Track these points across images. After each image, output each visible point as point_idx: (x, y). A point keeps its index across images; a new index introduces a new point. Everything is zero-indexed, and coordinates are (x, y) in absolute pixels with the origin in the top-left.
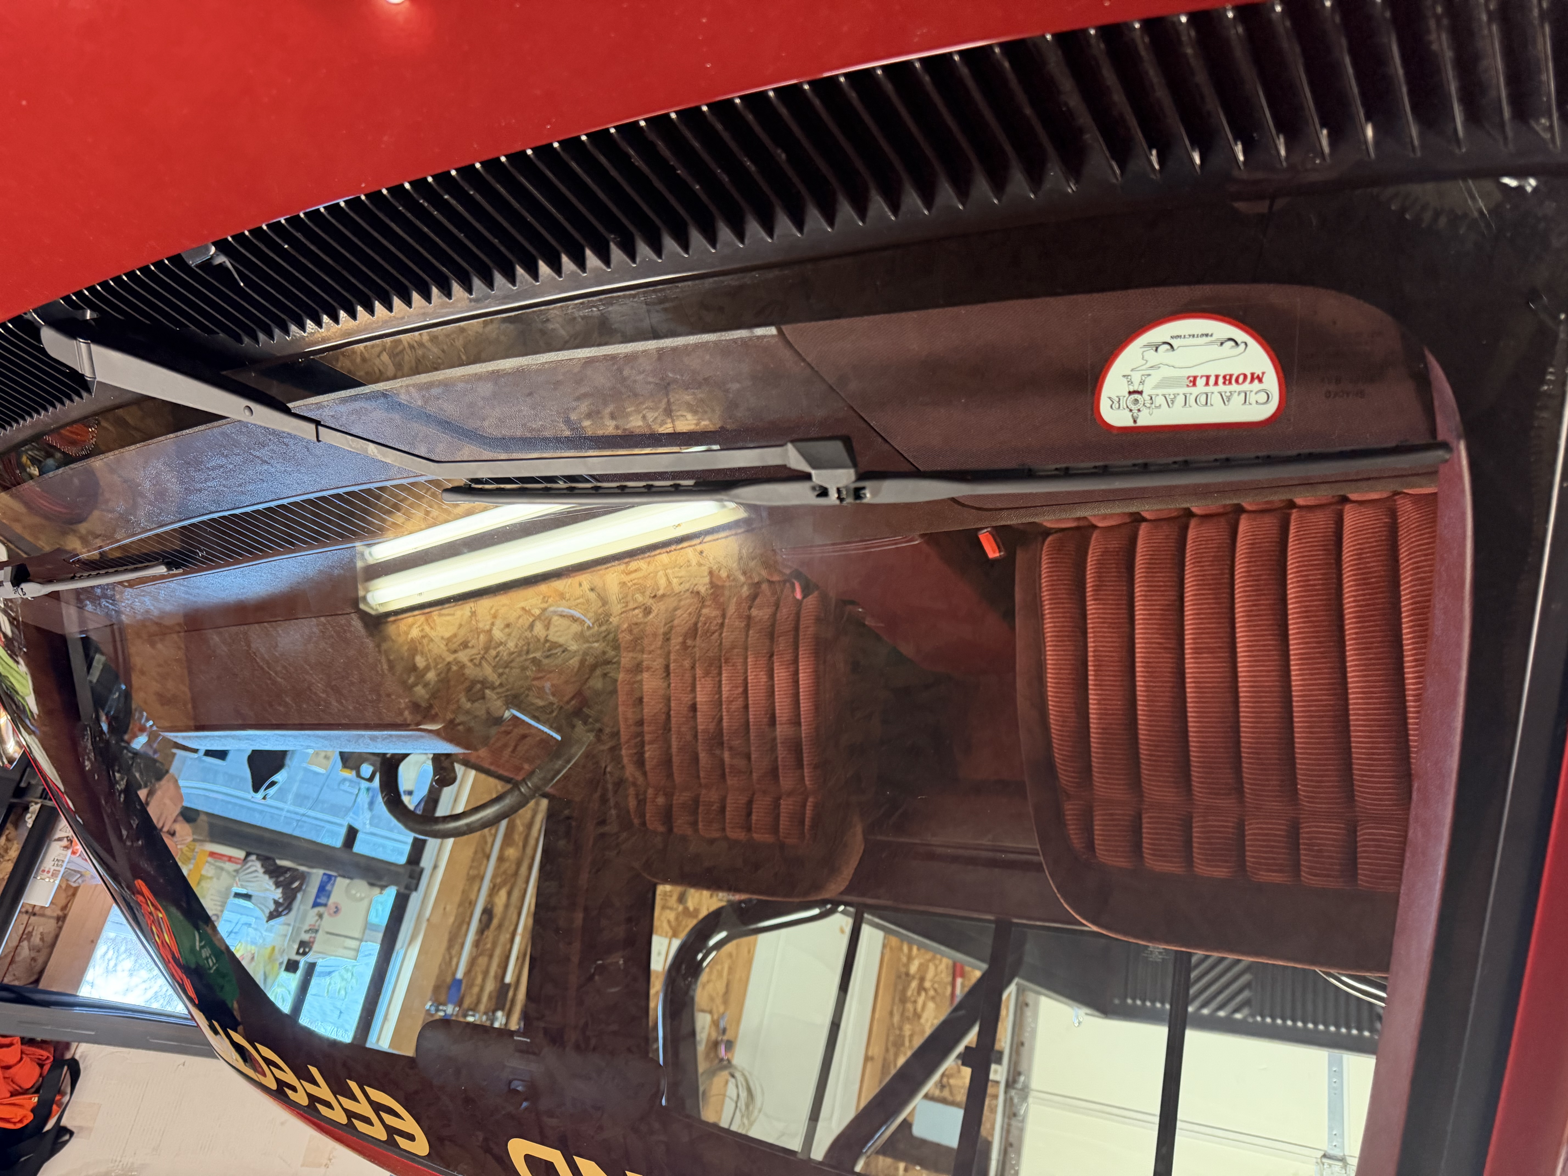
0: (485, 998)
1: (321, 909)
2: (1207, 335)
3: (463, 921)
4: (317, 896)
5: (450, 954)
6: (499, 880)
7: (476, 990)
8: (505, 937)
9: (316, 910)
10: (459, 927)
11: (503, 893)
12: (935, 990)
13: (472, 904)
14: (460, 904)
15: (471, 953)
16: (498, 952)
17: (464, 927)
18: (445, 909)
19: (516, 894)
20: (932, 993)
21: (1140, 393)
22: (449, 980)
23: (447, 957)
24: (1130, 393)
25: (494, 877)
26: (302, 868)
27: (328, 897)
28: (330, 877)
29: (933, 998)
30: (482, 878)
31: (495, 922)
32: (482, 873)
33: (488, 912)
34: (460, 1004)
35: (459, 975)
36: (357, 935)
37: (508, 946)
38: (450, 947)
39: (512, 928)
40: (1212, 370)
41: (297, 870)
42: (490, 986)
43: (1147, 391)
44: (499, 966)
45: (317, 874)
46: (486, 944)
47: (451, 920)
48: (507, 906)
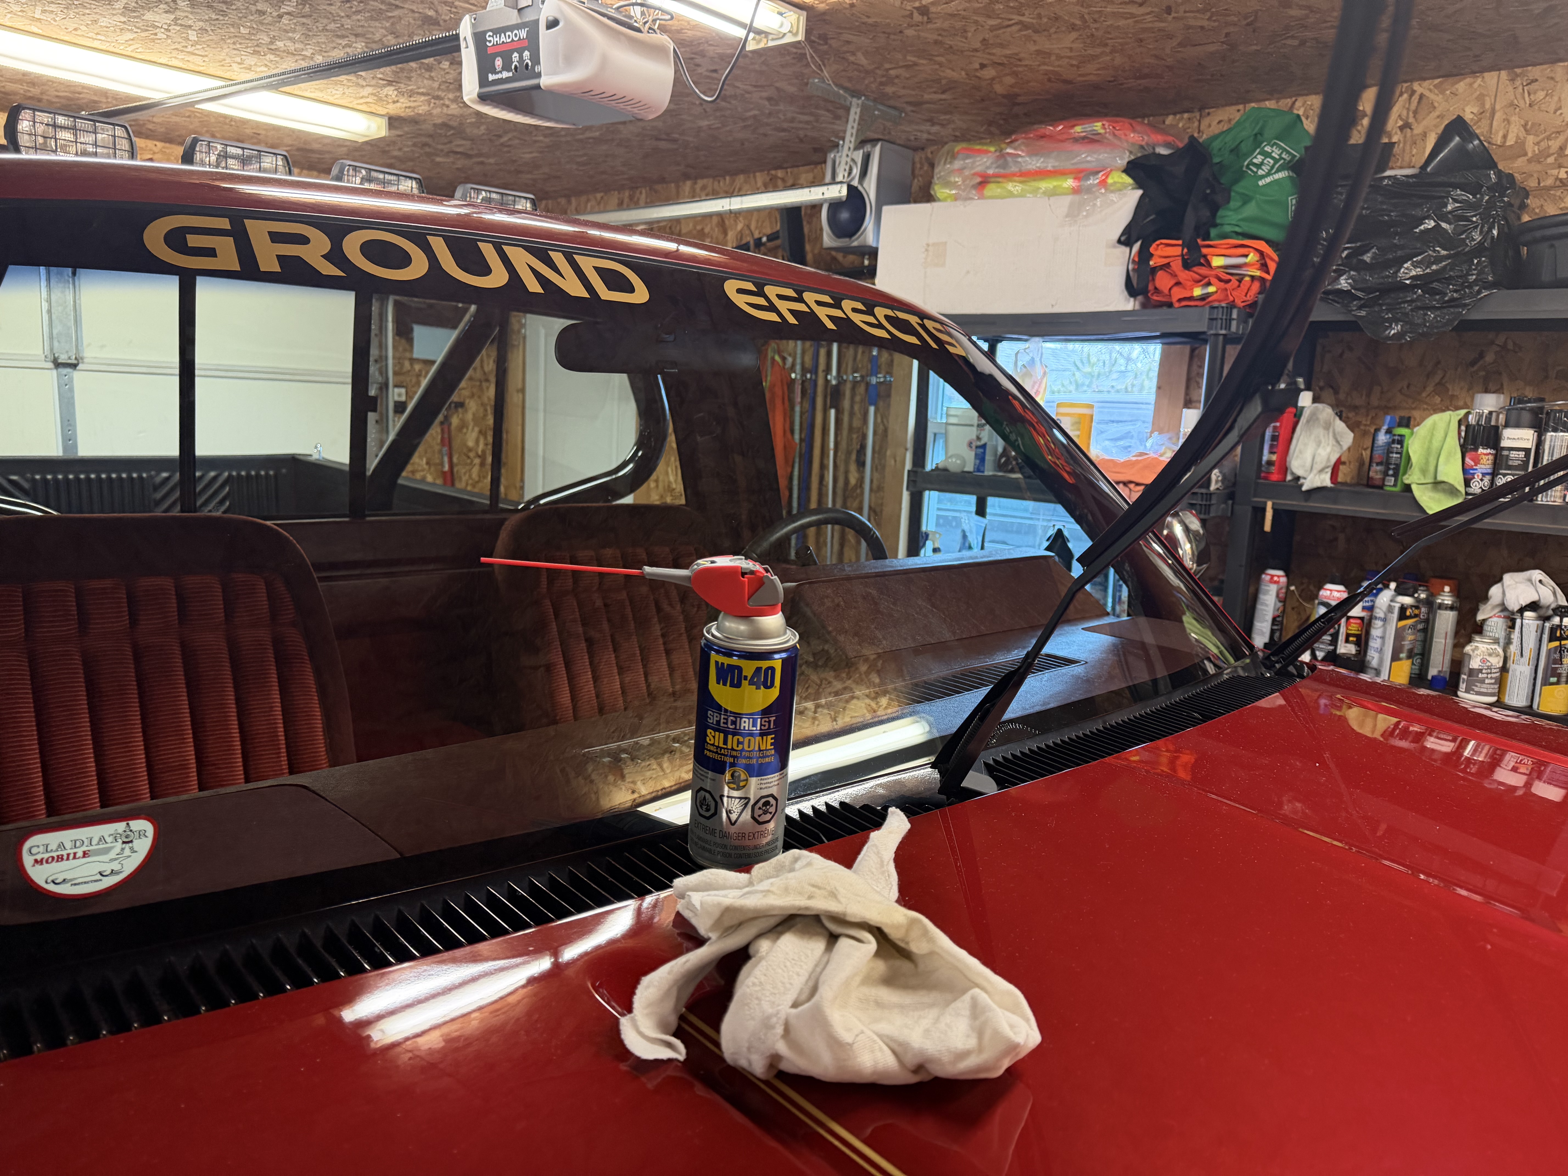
0: (848, 393)
1: (979, 443)
2: (75, 884)
3: (879, 451)
4: (984, 453)
5: (884, 425)
6: (858, 491)
7: (858, 398)
8: (843, 445)
9: (982, 442)
10: (881, 447)
11: (853, 481)
12: (469, 457)
13: (874, 468)
14: (884, 467)
15: (867, 428)
16: (845, 432)
17: (877, 448)
18: (895, 461)
19: (841, 483)
20: (472, 455)
21: (124, 842)
22: (881, 404)
23: (885, 421)
24: (131, 842)
25: (862, 493)
26: (1000, 474)
27: (976, 455)
28: (979, 471)
29: (470, 450)
30: (871, 490)
31: (854, 457)
32: (873, 495)
33: (861, 464)
34: (868, 384)
35: (872, 409)
36: (951, 428)
37: (839, 439)
38: (886, 430)
39: (839, 454)
40: (72, 863)
41: (1005, 472)
42: (846, 404)
43: (119, 845)
44: (842, 420)
45: (989, 471)
46: (858, 437)
47: (888, 453)
48: (847, 472)
